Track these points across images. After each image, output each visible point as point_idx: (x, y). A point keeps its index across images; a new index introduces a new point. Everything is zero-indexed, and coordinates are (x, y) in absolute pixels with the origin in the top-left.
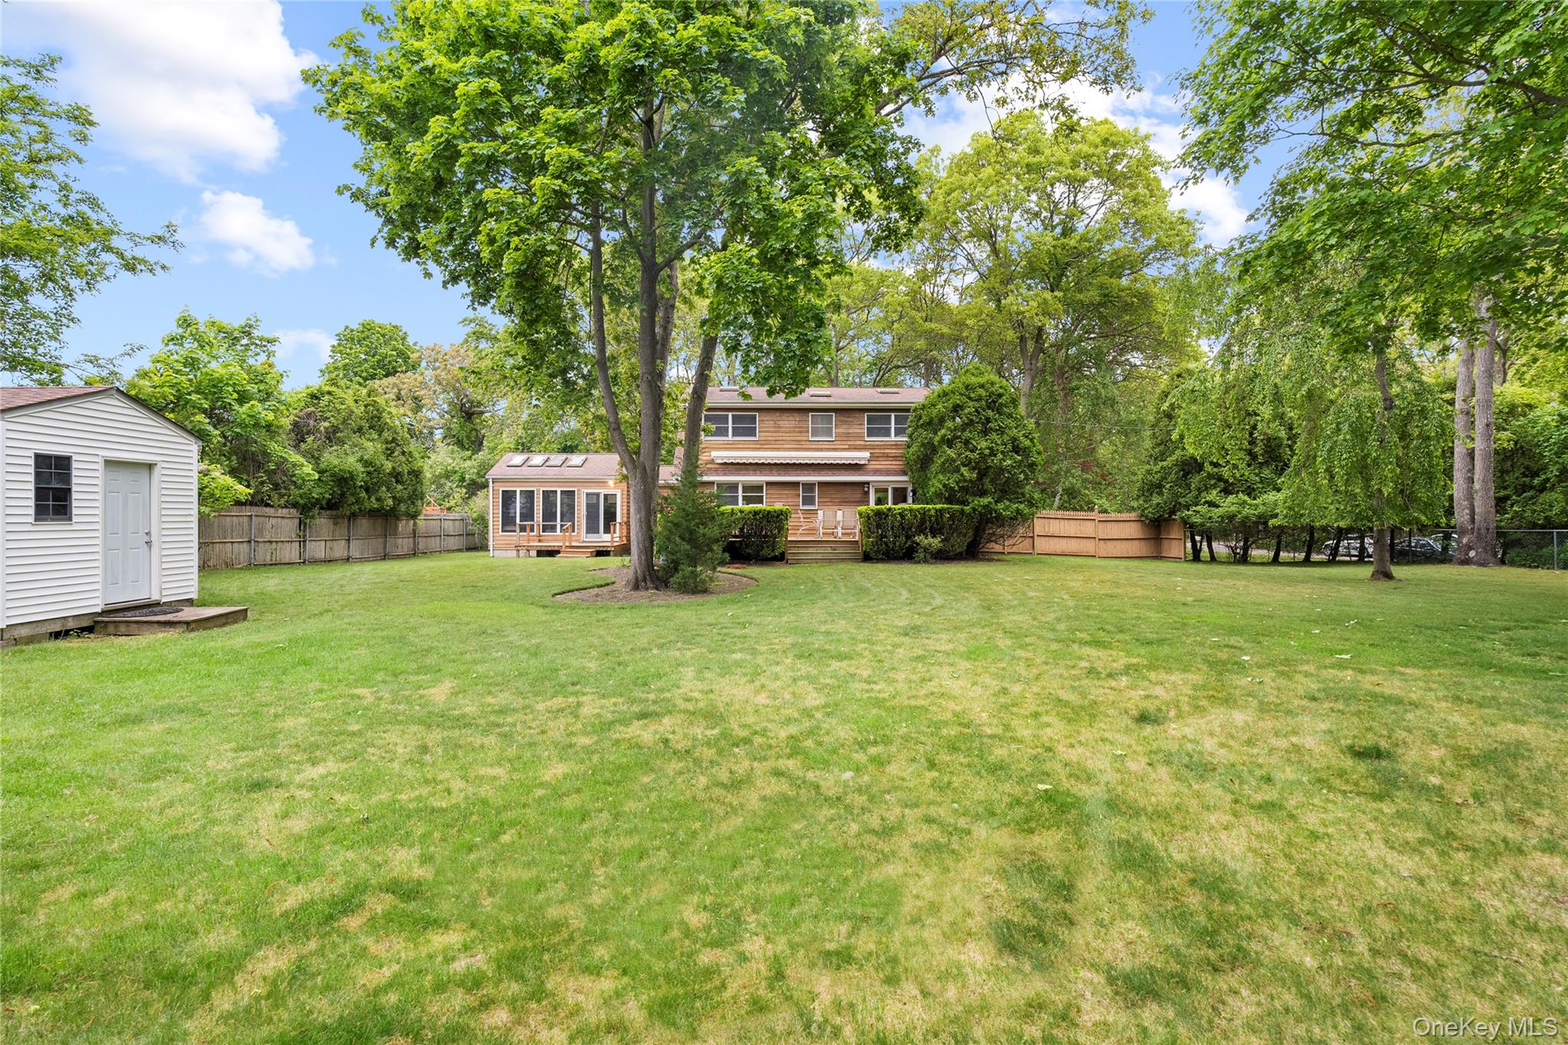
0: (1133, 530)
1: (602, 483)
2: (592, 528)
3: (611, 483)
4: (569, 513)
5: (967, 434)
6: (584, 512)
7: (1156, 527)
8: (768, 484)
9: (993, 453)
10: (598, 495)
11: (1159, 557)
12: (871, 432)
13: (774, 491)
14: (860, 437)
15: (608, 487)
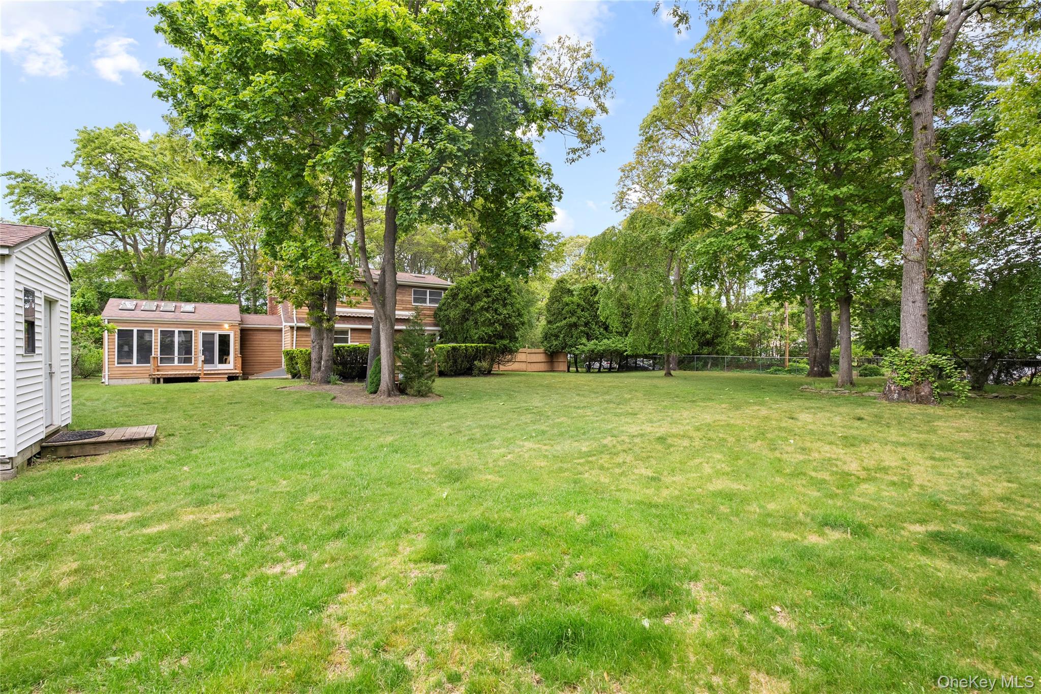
0: (541, 358)
1: (219, 326)
2: (209, 360)
3: (226, 326)
4: (186, 349)
5: (496, 306)
6: (201, 348)
7: (552, 356)
8: (352, 329)
9: (510, 317)
10: (213, 334)
11: (553, 371)
12: (416, 300)
13: (356, 334)
14: (410, 303)
15: (224, 329)
